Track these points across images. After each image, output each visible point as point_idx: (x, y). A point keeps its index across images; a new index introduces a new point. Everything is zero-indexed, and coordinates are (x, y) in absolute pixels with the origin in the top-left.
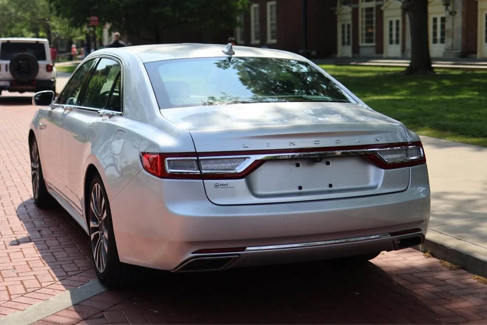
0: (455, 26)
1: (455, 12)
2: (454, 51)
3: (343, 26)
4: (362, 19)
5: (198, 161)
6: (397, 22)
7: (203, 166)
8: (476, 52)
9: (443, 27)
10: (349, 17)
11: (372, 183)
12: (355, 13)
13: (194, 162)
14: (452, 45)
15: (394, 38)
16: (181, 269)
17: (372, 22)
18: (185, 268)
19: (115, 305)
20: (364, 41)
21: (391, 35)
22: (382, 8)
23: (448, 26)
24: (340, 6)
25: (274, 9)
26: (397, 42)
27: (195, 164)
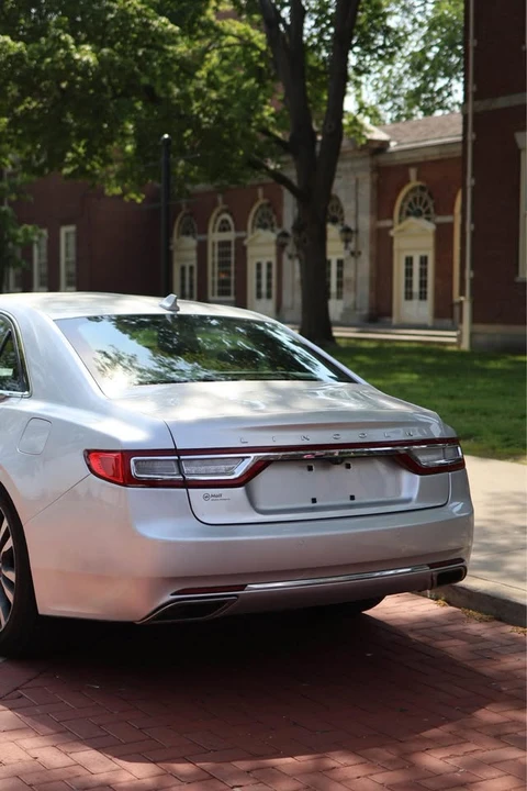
0: (360, 274)
1: (360, 253)
2: (358, 313)
3: (183, 269)
4: (213, 259)
5: (178, 462)
6: (269, 265)
7: (185, 470)
8: (389, 314)
9: (340, 274)
10: (193, 254)
11: (404, 495)
12: (202, 249)
13: (173, 463)
14: (355, 304)
15: (264, 289)
16: (153, 619)
17: (228, 264)
18: (158, 618)
19: (30, 680)
20: (216, 293)
21: (259, 286)
22: (246, 242)
23: (348, 273)
24: (178, 238)
25: (72, 239)
26: (269, 296)
27: (174, 465)
